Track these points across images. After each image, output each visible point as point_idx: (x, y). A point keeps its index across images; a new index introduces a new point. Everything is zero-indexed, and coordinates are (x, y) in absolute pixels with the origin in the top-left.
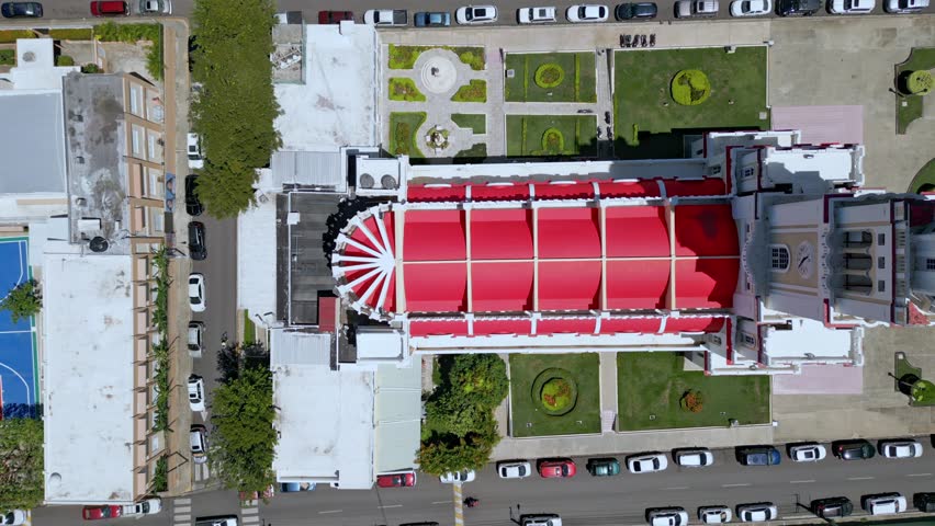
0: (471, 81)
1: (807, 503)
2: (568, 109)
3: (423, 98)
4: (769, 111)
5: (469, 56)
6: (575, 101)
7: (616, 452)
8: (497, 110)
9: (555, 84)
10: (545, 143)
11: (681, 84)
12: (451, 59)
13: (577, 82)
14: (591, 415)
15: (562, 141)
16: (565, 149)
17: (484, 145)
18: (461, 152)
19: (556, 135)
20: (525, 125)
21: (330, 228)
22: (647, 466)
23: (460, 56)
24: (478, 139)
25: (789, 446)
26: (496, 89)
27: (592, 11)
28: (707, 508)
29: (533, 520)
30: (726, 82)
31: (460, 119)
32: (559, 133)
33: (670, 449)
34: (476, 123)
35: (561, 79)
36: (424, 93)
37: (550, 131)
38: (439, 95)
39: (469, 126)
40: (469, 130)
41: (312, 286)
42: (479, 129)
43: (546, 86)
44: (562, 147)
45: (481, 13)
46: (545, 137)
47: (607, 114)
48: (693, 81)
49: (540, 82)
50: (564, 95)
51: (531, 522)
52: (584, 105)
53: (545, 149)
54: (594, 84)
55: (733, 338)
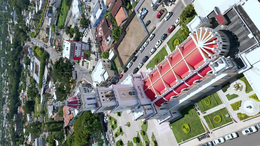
0: (239, 109)
1: (137, 57)
2: (209, 112)
3: (250, 97)
4: (171, 129)
5: (243, 116)
6: (208, 115)
7: (164, 42)
8: (227, 104)
9: (215, 117)
10: (209, 100)
11: (188, 128)
12: (249, 113)
13: (210, 120)
14: (170, 45)
15: (205, 103)
16: (203, 101)
17: (224, 92)
18: (229, 87)
19: (207, 103)
20: (216, 103)
21: (238, 42)
22: (157, 43)
23: (246, 115)
24: (227, 93)
25: (143, 64)
26: (230, 109)
27: (217, 142)
28: (148, 44)
29: (169, 16)
30: (181, 132)
31: (235, 96)
32: (207, 104)
33: (157, 50)
34: (230, 97)
35: (214, 119)
36: (251, 99)
37: (209, 104)
38: (246, 101)
39: (231, 95)
40: (231, 94)
41: (233, 23)
42: (228, 96)
43: (217, 116)
44: (205, 101)
45: (247, 131)
46: (209, 102)
47: (199, 114)
48: (186, 130)
49: (219, 116)
50: (211, 115)
51: (169, 15)
52: (206, 114)
53: (208, 98)
54: (206, 121)
55: (142, 76)
